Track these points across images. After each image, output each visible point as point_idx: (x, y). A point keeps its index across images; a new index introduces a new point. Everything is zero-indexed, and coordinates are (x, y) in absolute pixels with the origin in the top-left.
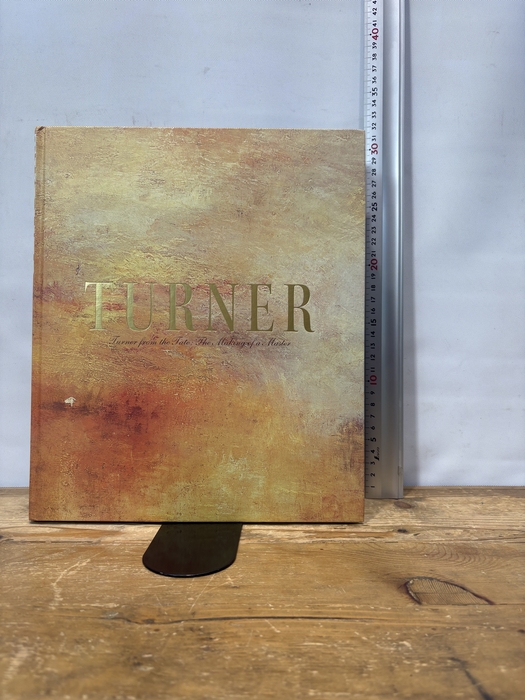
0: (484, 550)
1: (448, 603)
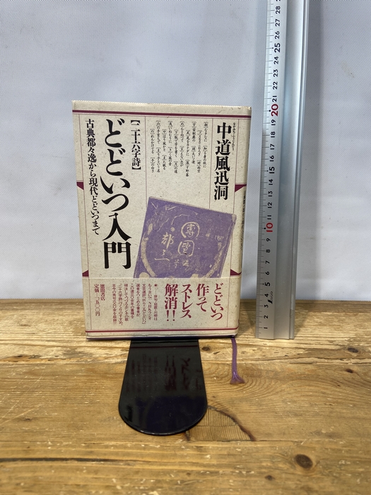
0: (267, 371)
1: (214, 438)
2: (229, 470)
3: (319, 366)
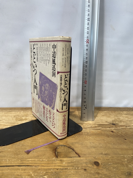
0: (85, 132)
3: (102, 130)
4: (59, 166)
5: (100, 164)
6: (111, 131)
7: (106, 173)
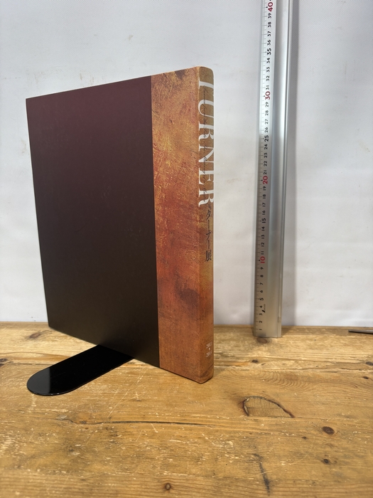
0: (303, 377)
1: (266, 415)
2: (277, 433)
3: (342, 374)
4: (253, 428)
5: (336, 432)
6: (364, 375)
7: (348, 446)
